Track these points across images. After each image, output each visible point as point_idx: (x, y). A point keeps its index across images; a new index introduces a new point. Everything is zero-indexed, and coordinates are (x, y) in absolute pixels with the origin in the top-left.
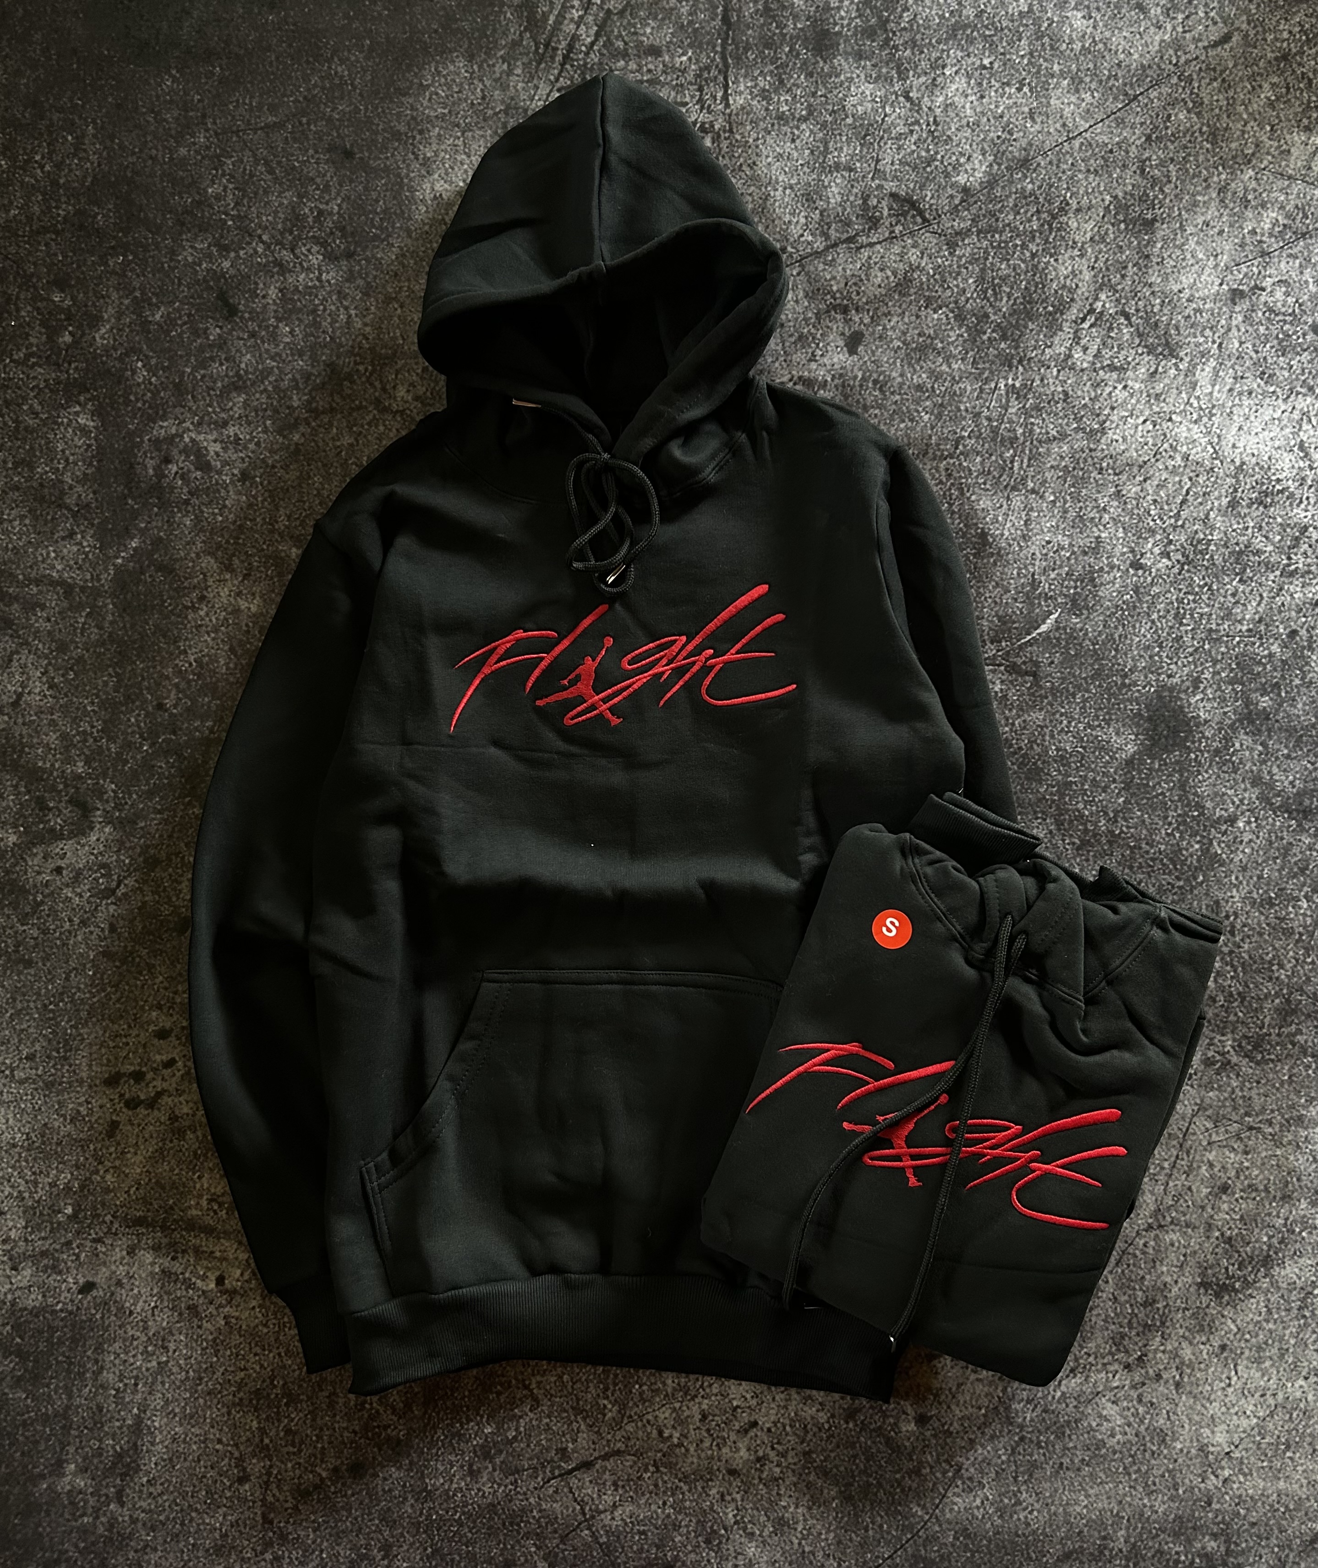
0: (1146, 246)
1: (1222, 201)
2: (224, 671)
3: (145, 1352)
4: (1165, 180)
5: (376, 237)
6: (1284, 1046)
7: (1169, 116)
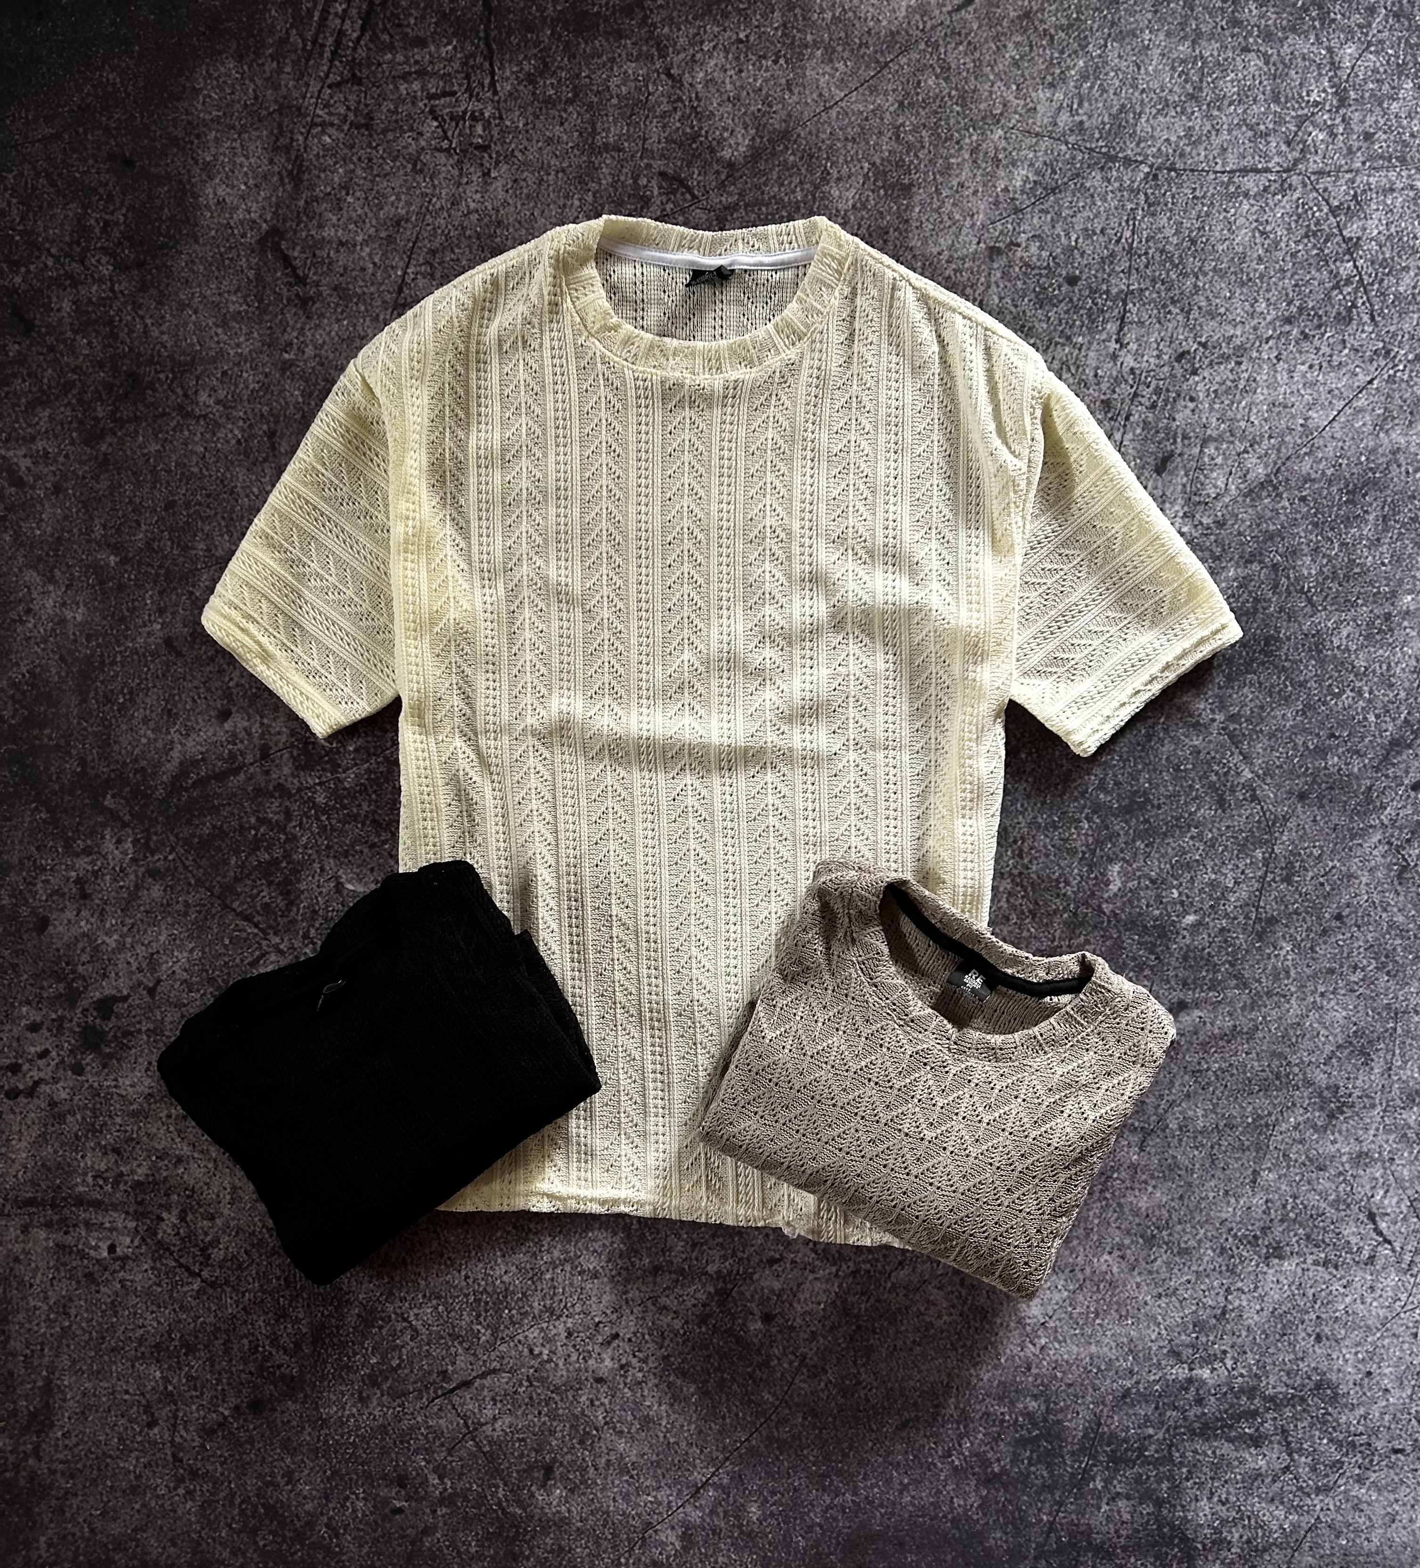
0: (905, 211)
1: (975, 162)
2: (56, 679)
3: (48, 1319)
4: (919, 145)
5: (163, 246)
7: (919, 82)
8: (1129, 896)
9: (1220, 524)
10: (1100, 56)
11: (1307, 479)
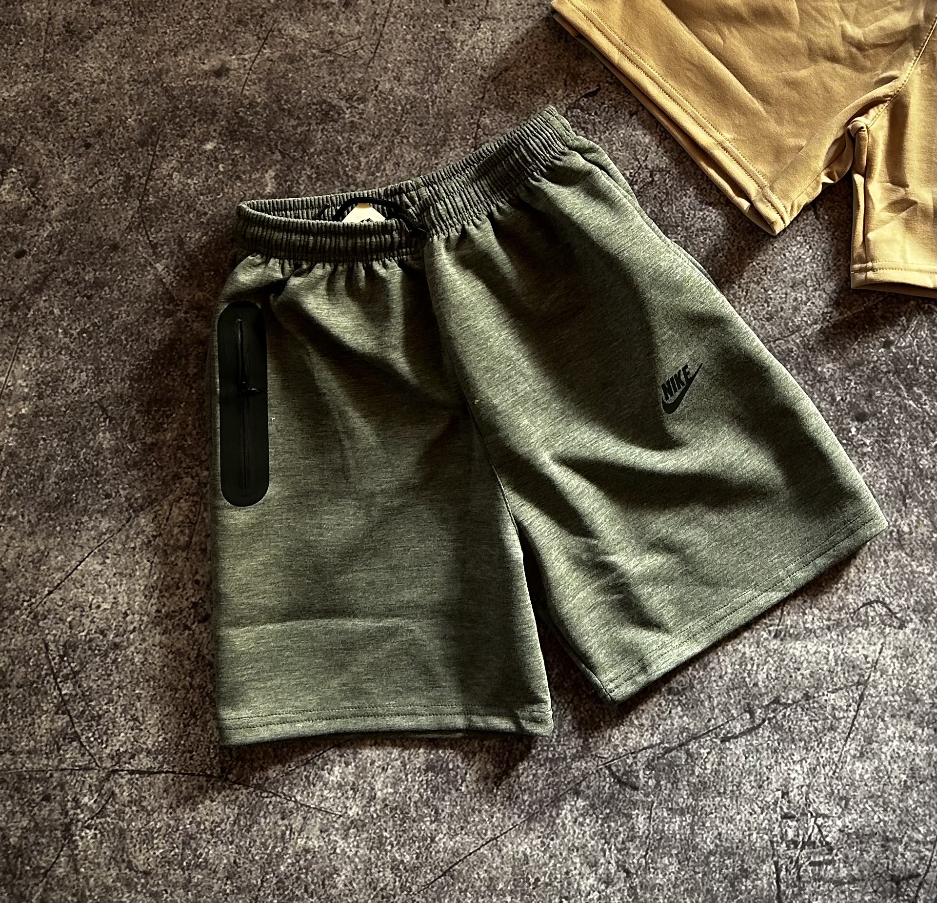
1: (373, 789)
4: (419, 804)
6: (306, 115)
7: (417, 858)
8: (259, 165)
9: (177, 477)
10: (267, 873)
11: (104, 513)
